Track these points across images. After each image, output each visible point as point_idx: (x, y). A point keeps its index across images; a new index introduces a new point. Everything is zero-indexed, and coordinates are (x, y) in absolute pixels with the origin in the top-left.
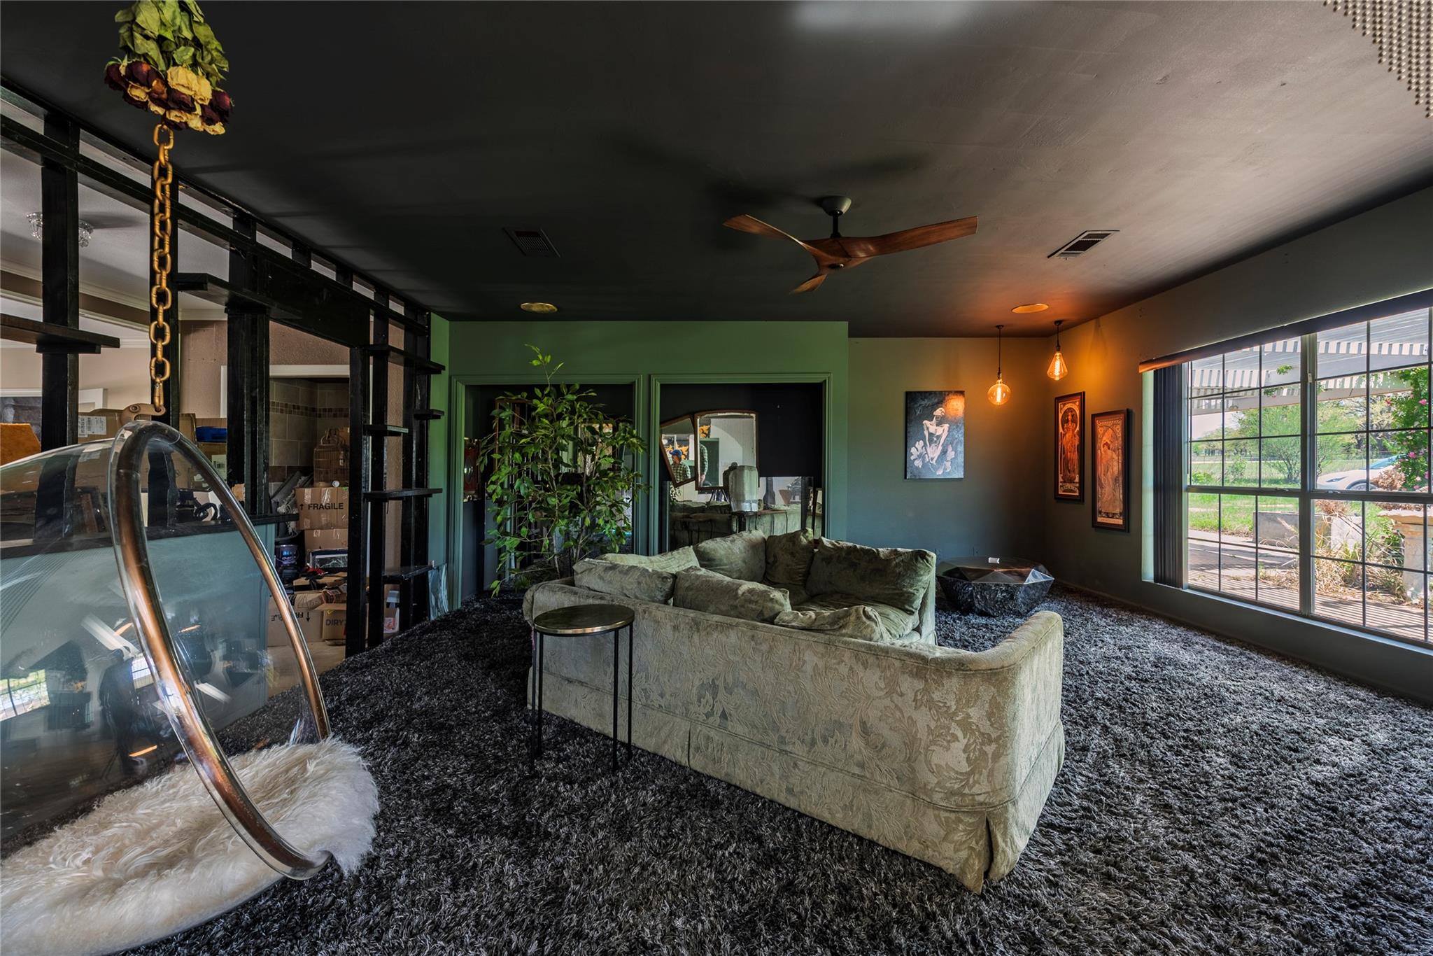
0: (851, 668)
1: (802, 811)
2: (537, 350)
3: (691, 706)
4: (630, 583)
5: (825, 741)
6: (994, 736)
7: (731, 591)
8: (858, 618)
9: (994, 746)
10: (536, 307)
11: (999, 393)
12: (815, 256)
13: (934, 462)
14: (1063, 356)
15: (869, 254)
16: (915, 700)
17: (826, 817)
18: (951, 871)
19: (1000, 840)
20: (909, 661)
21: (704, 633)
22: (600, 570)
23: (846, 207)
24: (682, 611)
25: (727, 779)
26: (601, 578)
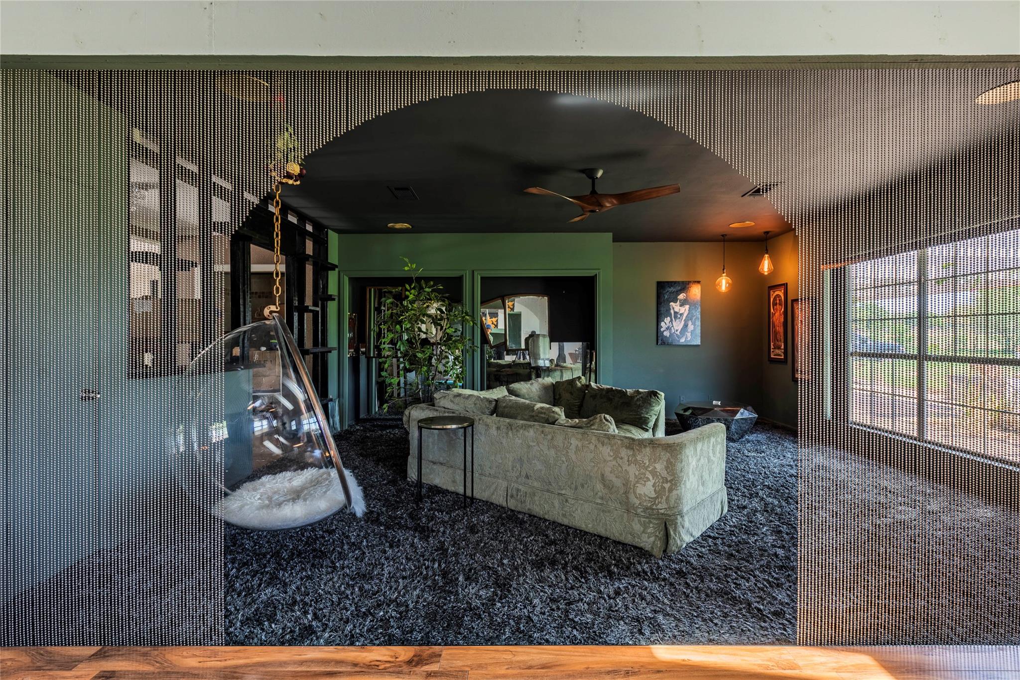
0: (596, 446)
1: (571, 526)
2: (407, 260)
3: (508, 473)
4: (470, 404)
5: (583, 486)
6: (669, 479)
7: (530, 408)
8: (601, 420)
9: (669, 484)
10: (398, 226)
11: (724, 283)
12: (580, 206)
13: (678, 333)
14: (770, 257)
15: (613, 204)
16: (628, 461)
17: (583, 527)
18: (646, 549)
19: (672, 533)
20: (625, 441)
21: (514, 431)
22: (451, 396)
23: (600, 173)
24: (502, 419)
25: (529, 512)
26: (452, 401)
